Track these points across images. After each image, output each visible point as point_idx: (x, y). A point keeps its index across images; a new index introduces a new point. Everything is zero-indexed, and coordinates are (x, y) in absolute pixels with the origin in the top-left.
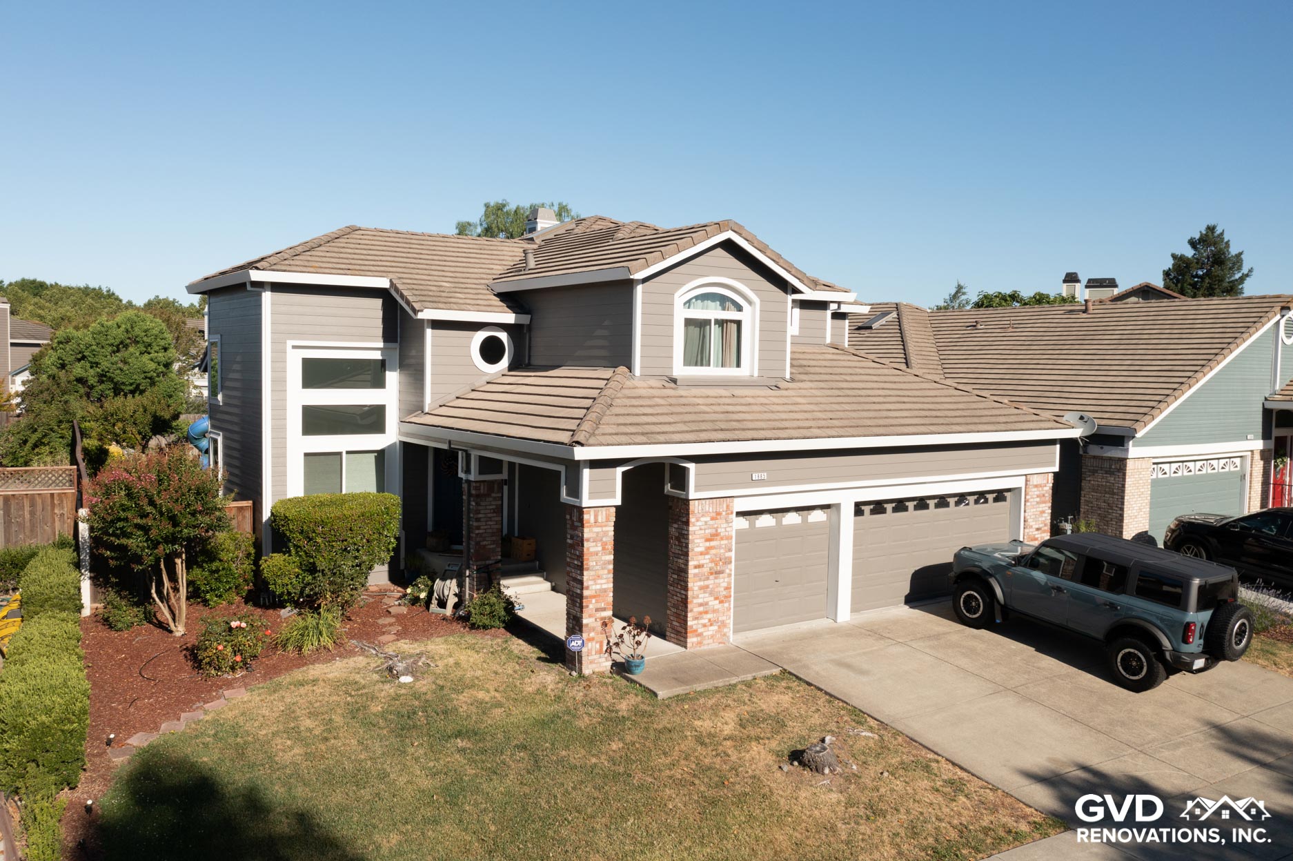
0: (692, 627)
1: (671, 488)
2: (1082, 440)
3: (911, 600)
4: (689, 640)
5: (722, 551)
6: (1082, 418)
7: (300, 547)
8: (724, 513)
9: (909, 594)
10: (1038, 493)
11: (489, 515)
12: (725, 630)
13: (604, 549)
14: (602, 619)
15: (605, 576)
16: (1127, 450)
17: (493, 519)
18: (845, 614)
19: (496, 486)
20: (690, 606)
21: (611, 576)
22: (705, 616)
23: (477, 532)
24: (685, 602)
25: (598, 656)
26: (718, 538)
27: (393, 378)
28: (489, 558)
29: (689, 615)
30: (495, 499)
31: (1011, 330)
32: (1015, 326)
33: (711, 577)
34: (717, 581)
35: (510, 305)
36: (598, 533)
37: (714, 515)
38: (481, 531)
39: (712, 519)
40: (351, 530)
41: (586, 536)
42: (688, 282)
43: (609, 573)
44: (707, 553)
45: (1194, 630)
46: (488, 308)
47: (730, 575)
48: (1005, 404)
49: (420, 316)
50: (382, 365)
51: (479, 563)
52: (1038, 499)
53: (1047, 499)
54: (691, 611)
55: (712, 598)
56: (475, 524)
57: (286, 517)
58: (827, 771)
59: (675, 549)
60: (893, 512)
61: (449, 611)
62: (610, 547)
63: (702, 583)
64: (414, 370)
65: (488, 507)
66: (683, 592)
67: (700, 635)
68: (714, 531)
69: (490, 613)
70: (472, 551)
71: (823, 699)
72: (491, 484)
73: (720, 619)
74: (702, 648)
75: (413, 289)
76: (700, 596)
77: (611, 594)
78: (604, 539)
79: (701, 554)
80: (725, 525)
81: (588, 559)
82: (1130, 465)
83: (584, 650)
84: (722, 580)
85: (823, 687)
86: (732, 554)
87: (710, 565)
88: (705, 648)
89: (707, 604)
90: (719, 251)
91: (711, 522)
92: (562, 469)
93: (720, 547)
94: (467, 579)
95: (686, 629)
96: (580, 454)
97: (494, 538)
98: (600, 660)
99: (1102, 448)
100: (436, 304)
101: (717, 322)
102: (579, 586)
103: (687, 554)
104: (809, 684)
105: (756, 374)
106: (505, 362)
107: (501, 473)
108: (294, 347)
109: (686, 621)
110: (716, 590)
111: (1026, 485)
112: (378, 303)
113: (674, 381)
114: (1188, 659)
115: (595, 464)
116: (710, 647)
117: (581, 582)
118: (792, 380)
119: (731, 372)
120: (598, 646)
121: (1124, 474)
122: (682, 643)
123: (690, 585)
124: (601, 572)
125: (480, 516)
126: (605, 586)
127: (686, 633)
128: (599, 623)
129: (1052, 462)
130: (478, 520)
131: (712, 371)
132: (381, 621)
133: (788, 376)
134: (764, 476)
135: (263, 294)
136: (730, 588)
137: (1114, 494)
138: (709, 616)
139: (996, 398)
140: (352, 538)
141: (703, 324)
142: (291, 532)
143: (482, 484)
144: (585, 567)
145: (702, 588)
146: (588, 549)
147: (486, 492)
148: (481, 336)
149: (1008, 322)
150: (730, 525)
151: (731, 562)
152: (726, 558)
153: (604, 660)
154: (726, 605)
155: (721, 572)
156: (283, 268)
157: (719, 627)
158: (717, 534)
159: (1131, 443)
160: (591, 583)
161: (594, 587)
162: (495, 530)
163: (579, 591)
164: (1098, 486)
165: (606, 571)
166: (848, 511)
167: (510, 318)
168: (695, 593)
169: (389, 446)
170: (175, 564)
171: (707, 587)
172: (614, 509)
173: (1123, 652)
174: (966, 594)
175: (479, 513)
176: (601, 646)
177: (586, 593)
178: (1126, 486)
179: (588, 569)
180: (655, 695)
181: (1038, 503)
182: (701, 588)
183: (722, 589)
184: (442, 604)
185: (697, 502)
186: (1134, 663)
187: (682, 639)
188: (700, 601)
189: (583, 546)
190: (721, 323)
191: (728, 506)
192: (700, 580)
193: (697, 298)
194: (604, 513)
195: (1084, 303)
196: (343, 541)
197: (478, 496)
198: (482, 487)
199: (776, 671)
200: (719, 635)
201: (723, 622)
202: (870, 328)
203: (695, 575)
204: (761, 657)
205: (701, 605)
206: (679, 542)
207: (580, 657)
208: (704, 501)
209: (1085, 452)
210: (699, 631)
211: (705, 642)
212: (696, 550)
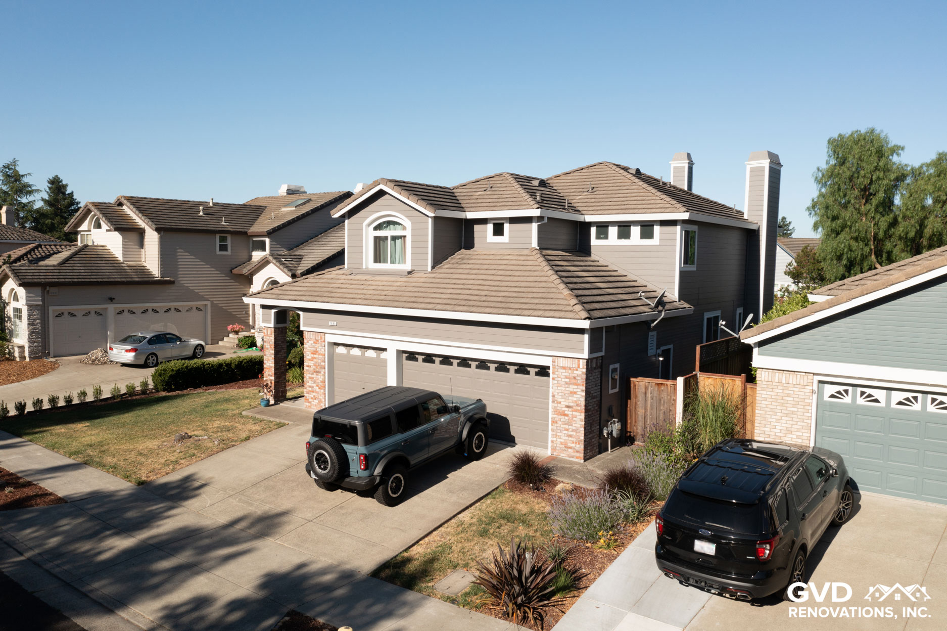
0: (306, 397)
8: (320, 341)
12: (322, 404)
13: (270, 347)
14: (270, 380)
15: (271, 360)
20: (305, 386)
21: (273, 360)
22: (312, 393)
33: (314, 374)
34: (317, 376)
36: (268, 339)
37: (315, 341)
39: (314, 343)
44: (312, 361)
47: (324, 375)
54: (306, 389)
55: (315, 385)
62: (273, 347)
63: (310, 376)
67: (310, 402)
68: (315, 349)
73: (319, 397)
74: (309, 409)
76: (309, 382)
77: (273, 369)
78: (270, 343)
79: (310, 360)
80: (321, 348)
81: (265, 351)
84: (320, 377)
86: (326, 364)
87: (314, 367)
88: (313, 410)
89: (313, 387)
91: (314, 344)
93: (318, 359)
103: (304, 359)
109: (305, 393)
110: (317, 381)
123: (305, 375)
124: (269, 358)
126: (271, 365)
127: (305, 400)
128: (270, 382)
134: (336, 323)
136: (324, 382)
138: (314, 394)
145: (311, 378)
146: (265, 346)
150: (323, 348)
151: (324, 368)
152: (322, 365)
154: (322, 391)
155: (320, 372)
157: (319, 402)
158: (317, 352)
160: (266, 362)
161: (267, 364)
165: (271, 358)
166: (392, 356)
168: (306, 378)
171: (313, 378)
172: (273, 329)
177: (264, 366)
179: (265, 355)
182: (310, 378)
183: (320, 382)
185: (307, 332)
188: (310, 385)
190: (394, 238)
192: (309, 373)
200: (319, 406)
201: (321, 399)
203: (307, 370)
205: (310, 387)
208: (310, 333)
210: (310, 400)
211: (312, 407)
212: (308, 357)
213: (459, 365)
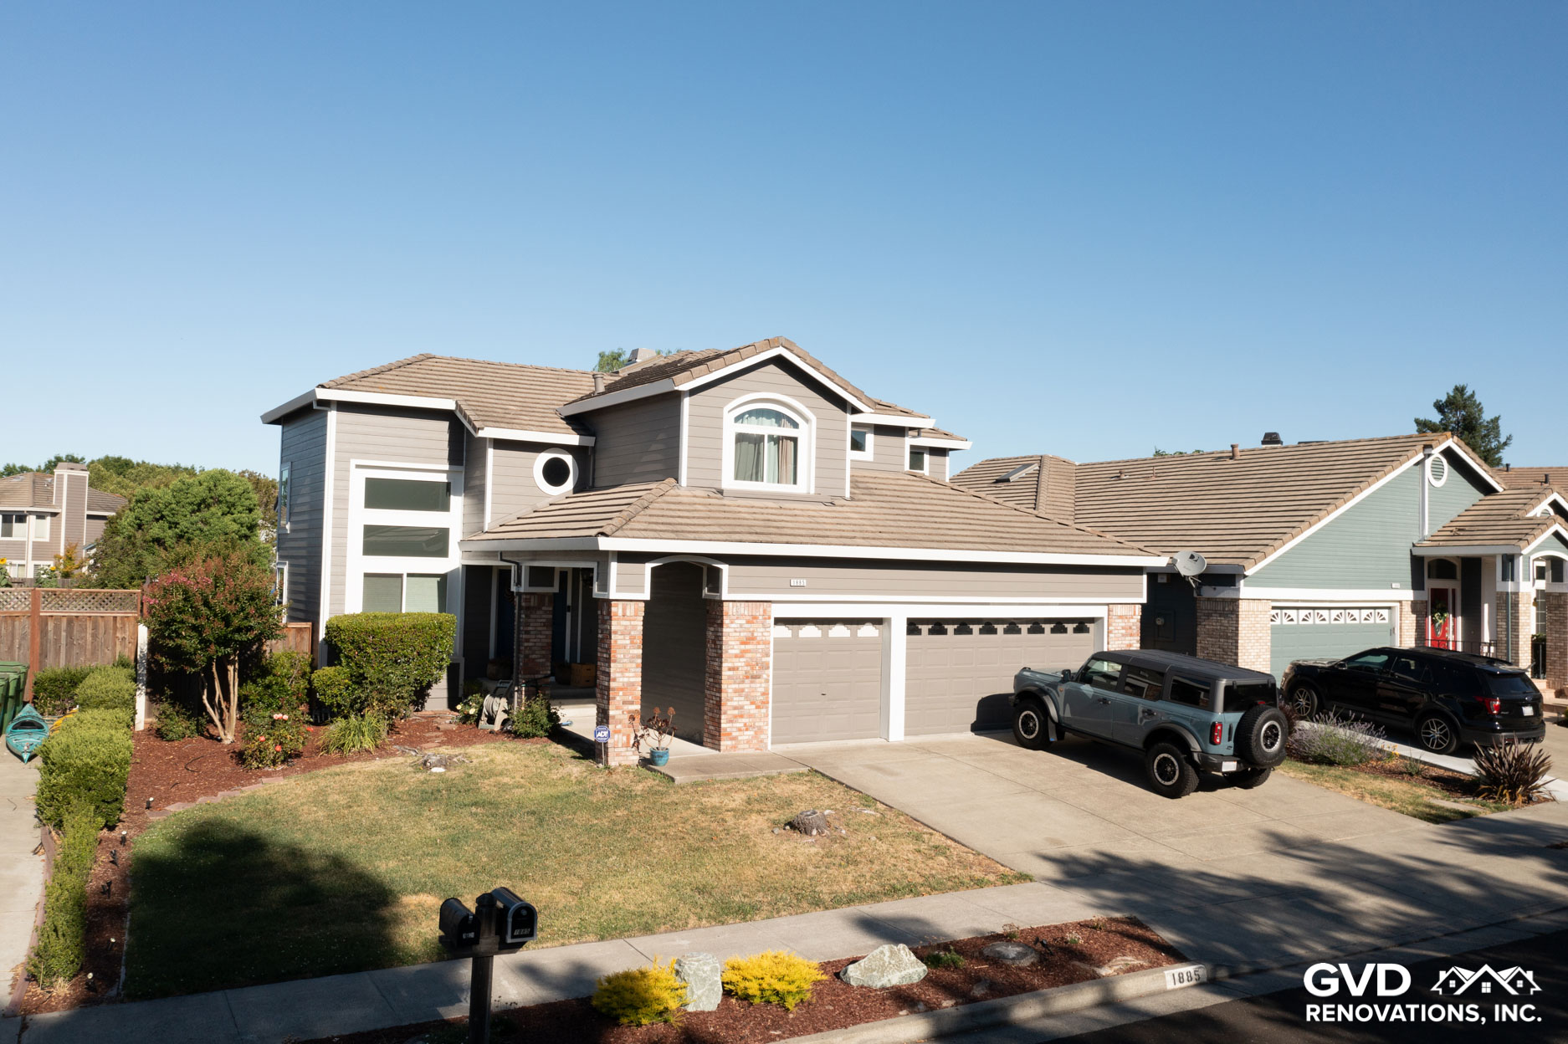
0: (725, 729)
1: (709, 591)
2: (1194, 581)
3: (977, 728)
4: (722, 743)
5: (759, 655)
6: (1192, 557)
7: (350, 658)
8: (761, 618)
9: (975, 722)
10: (1124, 624)
11: (539, 629)
12: (762, 736)
13: (632, 643)
14: (629, 712)
15: (633, 670)
16: (1238, 590)
17: (543, 632)
18: (897, 732)
19: (547, 599)
20: (723, 708)
21: (640, 670)
22: (740, 720)
23: (526, 644)
24: (719, 704)
25: (625, 749)
26: (755, 642)
27: (457, 502)
28: (538, 673)
29: (723, 717)
30: (546, 612)
31: (1154, 478)
32: (1159, 475)
33: (747, 681)
34: (753, 685)
35: (575, 427)
36: (626, 626)
37: (750, 618)
38: (531, 644)
39: (748, 622)
40: (401, 640)
41: (613, 628)
42: (740, 396)
43: (637, 667)
44: (742, 657)
45: (1221, 731)
46: (554, 429)
47: (767, 681)
48: (1088, 532)
49: (481, 434)
50: (448, 488)
51: (527, 676)
52: (1123, 631)
53: (1135, 631)
54: (725, 713)
55: (748, 703)
56: (524, 636)
57: (339, 628)
58: (814, 832)
59: (711, 652)
60: (955, 634)
61: (497, 727)
62: (639, 641)
63: (736, 686)
64: (475, 491)
65: (539, 620)
66: (718, 694)
67: (735, 738)
68: (750, 635)
69: (532, 721)
70: (521, 664)
71: (841, 789)
72: (541, 596)
73: (757, 724)
74: (736, 752)
75: (477, 410)
76: (735, 699)
77: (640, 688)
78: (632, 633)
79: (736, 656)
80: (762, 630)
81: (615, 652)
82: (1243, 606)
83: (609, 741)
84: (758, 685)
85: (844, 782)
86: (771, 660)
87: (746, 668)
88: (741, 752)
89: (741, 707)
90: (772, 368)
91: (747, 626)
92: (593, 565)
93: (756, 651)
94: (516, 693)
95: (720, 732)
96: (605, 544)
97: (544, 652)
98: (627, 753)
99: (1215, 589)
100: (498, 422)
101: (771, 438)
102: (607, 679)
103: (720, 656)
104: (833, 780)
105: (812, 491)
106: (569, 484)
107: (552, 585)
108: (358, 466)
109: (720, 723)
110: (752, 694)
111: (1109, 615)
112: (445, 425)
113: (721, 492)
114: (1215, 760)
115: (625, 557)
116: (745, 752)
117: (608, 674)
118: (852, 499)
119: (786, 488)
120: (625, 739)
121: (1237, 616)
122: (716, 747)
123: (724, 686)
124: (629, 665)
125: (530, 628)
126: (632, 680)
127: (720, 736)
128: (626, 716)
129: (1138, 592)
130: (527, 632)
131: (766, 486)
132: (427, 735)
133: (848, 495)
134: (804, 582)
135: (329, 413)
136: (768, 694)
137: (1228, 638)
138: (745, 720)
139: (1078, 526)
140: (403, 650)
141: (757, 440)
142: (342, 642)
143: (532, 597)
144: (612, 659)
145: (739, 692)
146: (616, 641)
147: (536, 605)
148: (544, 457)
149: (1152, 472)
150: (767, 629)
151: (768, 668)
152: (763, 663)
153: (631, 753)
154: (763, 711)
155: (758, 677)
156: (349, 387)
157: (756, 733)
158: (753, 638)
159: (1242, 582)
160: (618, 675)
161: (621, 680)
162: (545, 645)
163: (606, 684)
164: (1213, 630)
165: (634, 665)
166: (899, 628)
167: (574, 439)
168: (729, 695)
169: (451, 571)
170: (228, 670)
171: (743, 690)
172: (643, 604)
173: (1158, 758)
174: (1023, 714)
175: (529, 626)
176: (628, 739)
177: (612, 684)
178: (1240, 629)
179: (615, 661)
180: (673, 780)
181: (1123, 635)
182: (736, 691)
183: (759, 694)
184: (491, 720)
185: (731, 603)
186: (1169, 769)
187: (717, 742)
188: (735, 704)
189: (611, 638)
190: (777, 440)
191: (764, 611)
192: (735, 683)
193: (751, 413)
194: (633, 607)
195: (1231, 449)
196: (393, 652)
197: (528, 608)
198: (532, 600)
199: (805, 770)
200: (755, 741)
201: (760, 728)
202: (1008, 481)
203: (730, 677)
204: (792, 760)
205: (735, 708)
206: (715, 644)
207: (606, 748)
208: (738, 604)
209: (1199, 594)
210: (734, 734)
211: (739, 746)
212: (730, 651)
213: (982, 632)
